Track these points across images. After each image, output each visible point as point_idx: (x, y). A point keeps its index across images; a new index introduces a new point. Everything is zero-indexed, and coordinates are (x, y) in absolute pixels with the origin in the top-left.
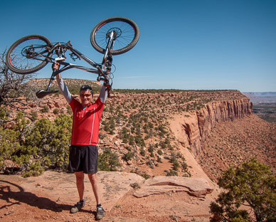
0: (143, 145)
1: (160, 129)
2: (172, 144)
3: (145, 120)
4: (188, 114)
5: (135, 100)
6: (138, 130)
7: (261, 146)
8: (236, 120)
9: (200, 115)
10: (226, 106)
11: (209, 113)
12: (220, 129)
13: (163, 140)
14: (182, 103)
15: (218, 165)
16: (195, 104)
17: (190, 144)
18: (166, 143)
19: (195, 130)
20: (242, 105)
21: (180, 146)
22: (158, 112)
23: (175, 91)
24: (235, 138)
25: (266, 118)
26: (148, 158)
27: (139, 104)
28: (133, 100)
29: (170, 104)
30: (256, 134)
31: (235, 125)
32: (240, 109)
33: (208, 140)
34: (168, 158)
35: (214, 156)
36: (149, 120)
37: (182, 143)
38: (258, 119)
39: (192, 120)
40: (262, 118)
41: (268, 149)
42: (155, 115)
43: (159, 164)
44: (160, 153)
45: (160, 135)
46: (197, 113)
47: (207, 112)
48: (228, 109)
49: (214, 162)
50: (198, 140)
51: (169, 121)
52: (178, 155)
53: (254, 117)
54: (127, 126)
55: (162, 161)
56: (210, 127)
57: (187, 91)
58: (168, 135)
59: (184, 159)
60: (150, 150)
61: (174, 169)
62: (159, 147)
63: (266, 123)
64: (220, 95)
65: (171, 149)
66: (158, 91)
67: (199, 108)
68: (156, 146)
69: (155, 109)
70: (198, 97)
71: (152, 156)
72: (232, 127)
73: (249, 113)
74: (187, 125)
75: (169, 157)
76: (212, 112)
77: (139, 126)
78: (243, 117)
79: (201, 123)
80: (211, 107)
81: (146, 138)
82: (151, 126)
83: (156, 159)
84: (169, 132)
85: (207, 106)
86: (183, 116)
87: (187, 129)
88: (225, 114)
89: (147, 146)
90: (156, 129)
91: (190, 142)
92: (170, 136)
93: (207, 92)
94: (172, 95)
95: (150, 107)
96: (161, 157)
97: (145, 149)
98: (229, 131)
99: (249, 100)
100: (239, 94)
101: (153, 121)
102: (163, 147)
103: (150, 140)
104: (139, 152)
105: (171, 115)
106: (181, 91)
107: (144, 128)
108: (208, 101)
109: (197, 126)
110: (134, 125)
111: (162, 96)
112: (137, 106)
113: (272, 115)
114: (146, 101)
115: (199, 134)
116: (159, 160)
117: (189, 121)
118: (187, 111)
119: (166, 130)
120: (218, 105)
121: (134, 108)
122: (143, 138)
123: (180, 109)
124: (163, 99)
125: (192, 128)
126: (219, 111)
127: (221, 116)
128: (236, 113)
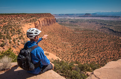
0: (11, 39)
1: (18, 31)
3: (11, 28)
4: (30, 24)
5: (5, 18)
6: (8, 33)
7: (59, 34)
8: (50, 25)
9: (36, 24)
10: (46, 20)
11: (40, 23)
12: (44, 29)
13: (20, 36)
14: (28, 19)
15: (44, 43)
16: (33, 19)
18: (21, 37)
20: (52, 19)
22: (17, 24)
23: (24, 14)
24: (50, 32)
25: (61, 24)
26: (13, 44)
27: (7, 21)
28: (4, 19)
29: (22, 20)
30: (57, 30)
31: (50, 27)
32: (51, 21)
34: (22, 43)
36: (13, 27)
38: (58, 24)
39: (33, 26)
41: (62, 35)
42: (16, 25)
43: (19, 46)
44: (18, 41)
45: (19, 34)
46: (34, 23)
47: (39, 23)
48: (47, 21)
49: (43, 42)
51: (22, 27)
53: (57, 24)
54: (2, 31)
55: (20, 44)
56: (40, 29)
57: (30, 14)
58: (22, 34)
60: (14, 41)
62: (18, 39)
63: (60, 26)
64: (43, 15)
65: (24, 39)
66: (16, 14)
67: (35, 21)
68: (17, 39)
69: (16, 23)
70: (34, 16)
71: (15, 43)
72: (49, 28)
73: (55, 22)
76: (41, 23)
77: (8, 31)
78: (53, 24)
79: (36, 27)
81: (12, 36)
82: (14, 30)
83: (17, 44)
84: (23, 32)
85: (39, 20)
86: (29, 25)
88: (46, 23)
89: (13, 39)
90: (17, 31)
92: (23, 34)
93: (38, 14)
94: (23, 16)
95: (13, 21)
96: (19, 43)
97: (11, 40)
98: (48, 30)
99: (54, 17)
100: (51, 14)
101: (15, 28)
102: (20, 39)
103: (14, 36)
104: (8, 42)
105: (23, 25)
106: (27, 14)
107: (11, 31)
108: (38, 18)
110: (5, 30)
111: (19, 16)
112: (6, 21)
113: (63, 23)
114: (11, 19)
116: (18, 45)
117: (31, 27)
118: (30, 23)
119: (21, 31)
120: (43, 19)
121: (5, 22)
122: (10, 36)
123: (27, 22)
124: (19, 18)
126: (43, 22)
127: (45, 24)
128: (50, 22)
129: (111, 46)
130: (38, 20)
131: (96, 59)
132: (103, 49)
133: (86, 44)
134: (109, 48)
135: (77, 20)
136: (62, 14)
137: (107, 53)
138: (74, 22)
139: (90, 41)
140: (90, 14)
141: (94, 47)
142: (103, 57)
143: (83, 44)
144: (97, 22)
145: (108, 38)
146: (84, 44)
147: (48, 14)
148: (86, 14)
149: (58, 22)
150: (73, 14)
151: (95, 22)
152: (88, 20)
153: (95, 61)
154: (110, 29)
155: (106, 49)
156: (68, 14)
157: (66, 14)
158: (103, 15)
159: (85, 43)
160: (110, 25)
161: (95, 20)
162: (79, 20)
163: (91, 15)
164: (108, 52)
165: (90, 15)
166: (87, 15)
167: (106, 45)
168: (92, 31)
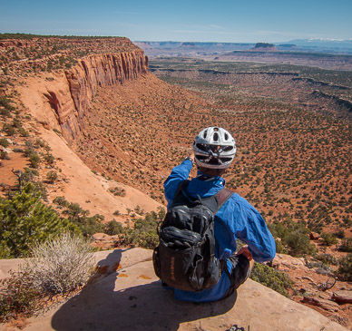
1: (2, 103)
2: (26, 126)
4: (50, 75)
7: (162, 117)
8: (126, 82)
9: (71, 77)
10: (111, 62)
11: (87, 73)
12: (105, 96)
13: (10, 121)
14: (40, 57)
15: (106, 150)
16: (62, 60)
17: (60, 123)
18: (14, 126)
19: (65, 100)
20: (134, 61)
21: (41, 129)
23: (24, 36)
24: (127, 109)
25: (166, 79)
29: (18, 59)
30: (154, 102)
31: (127, 90)
32: (131, 66)
33: (88, 114)
34: (19, 151)
35: (99, 137)
37: (43, 124)
38: (157, 80)
39: (59, 85)
40: (162, 78)
43: (5, 162)
44: (4, 144)
45: (3, 113)
46: (66, 73)
47: (82, 73)
48: (116, 68)
49: (100, 146)
50: (72, 117)
51: (18, 88)
52: (38, 142)
53: (152, 77)
55: (9, 156)
56: (89, 96)
57: (47, 37)
58: (17, 113)
59: (48, 149)
61: (33, 166)
62: (2, 135)
63: (165, 86)
64: (101, 45)
65: (25, 135)
67: (68, 66)
70: (66, 47)
72: (122, 93)
73: (144, 72)
74: (51, 93)
75: (23, 148)
76: (91, 72)
78: (136, 77)
79: (74, 90)
80: (88, 64)
84: (20, 108)
85: (83, 62)
86: (43, 81)
87: (53, 101)
88: (111, 74)
91: (59, 121)
92: (22, 114)
93: (79, 39)
94: (20, 44)
96: (8, 150)
98: (119, 99)
99: (143, 52)
100: (129, 43)
102: (10, 134)
105: (22, 79)
106: (35, 36)
108: (82, 55)
109: (69, 94)
113: (173, 75)
115: (72, 108)
116: (4, 156)
117: (54, 87)
118: (49, 71)
119: (14, 105)
120: (98, 60)
123: (36, 68)
124: (3, 50)
125: (61, 99)
126: (101, 70)
127: (106, 78)
128: (126, 72)
129: (343, 161)
130: (79, 60)
131: (292, 206)
132: (318, 170)
133: (257, 152)
134: (338, 168)
135: (225, 67)
136: (171, 43)
137: (331, 184)
138: (216, 73)
139: (273, 141)
140: (271, 45)
141: (288, 163)
142: (318, 197)
143: (248, 153)
144: (297, 75)
145: (333, 132)
146: (252, 154)
147: (117, 38)
148: (258, 45)
149: (158, 72)
150: (211, 44)
151: (288, 74)
152: (266, 68)
153: (290, 213)
154: (341, 102)
155: (327, 171)
156: (192, 44)
157: (185, 44)
158: (316, 51)
159: (256, 150)
160: (341, 88)
161: (290, 67)
162: (232, 65)
163: (276, 50)
164: (334, 179)
165: (272, 50)
166: (261, 49)
167: (328, 158)
168: (280, 106)
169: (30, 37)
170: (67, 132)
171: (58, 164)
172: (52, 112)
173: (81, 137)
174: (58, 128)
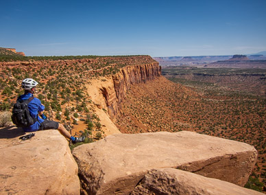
0: (60, 110)
1: (77, 94)
2: (88, 106)
3: (63, 87)
4: (104, 78)
6: (55, 97)
7: (168, 103)
8: (147, 82)
9: (115, 79)
10: (139, 70)
11: (124, 77)
12: (135, 90)
13: (80, 103)
14: (99, 68)
15: (133, 122)
16: (111, 69)
17: (108, 106)
18: (82, 106)
19: (112, 93)
20: (152, 69)
21: (96, 108)
22: (76, 78)
23: (92, 57)
24: (147, 98)
25: (172, 79)
26: (64, 121)
28: (50, 67)
29: (88, 69)
30: (164, 94)
31: (147, 87)
32: (151, 72)
33: (124, 101)
34: (83, 120)
35: (129, 115)
36: (67, 86)
37: (98, 105)
38: (166, 80)
39: (109, 84)
40: (169, 79)
41: (174, 105)
42: (73, 81)
43: (75, 126)
44: (75, 116)
45: (77, 99)
46: (113, 77)
47: (122, 76)
48: (141, 73)
49: (129, 120)
50: (115, 102)
51: (86, 85)
52: (93, 116)
53: (163, 79)
54: (43, 93)
55: (77, 123)
56: (125, 90)
57: (104, 57)
58: (84, 99)
59: (98, 120)
60: (66, 114)
61: (89, 129)
62: (76, 111)
63: (171, 84)
64: (134, 60)
65: (87, 112)
66: (75, 58)
67: (114, 73)
68: (73, 110)
69: (73, 75)
70: (114, 62)
71: (68, 119)
72: (145, 88)
73: (159, 75)
74: (104, 88)
75: (85, 119)
76: (127, 76)
77: (56, 92)
78: (153, 79)
79: (116, 86)
80: (125, 72)
81: (63, 103)
82: (68, 92)
83: (72, 121)
84: (87, 96)
85: (123, 71)
86: (100, 81)
87: (104, 92)
88: (139, 77)
89: (64, 110)
90: (73, 94)
91: (107, 104)
92: (87, 100)
93: (122, 58)
94: (89, 61)
95: (68, 73)
96: (77, 120)
97: (61, 113)
98: (143, 92)
99: (158, 64)
100: (150, 58)
101: (71, 87)
102: (79, 110)
103: (67, 105)
104: (54, 117)
105: (89, 81)
107: (61, 94)
108: (122, 66)
109: (114, 89)
110: (51, 91)
111: (80, 62)
112: (54, 73)
113: (177, 77)
114: (63, 67)
115: (115, 97)
116: (75, 123)
117: (105, 85)
118: (104, 76)
119: (84, 95)
120: (132, 69)
121: (51, 75)
122: (60, 103)
123: (97, 74)
124: (80, 65)
125: (109, 92)
126: (133, 75)
127: (136, 79)
130: (121, 69)
133: (232, 128)
138: (205, 75)
139: (245, 121)
140: (245, 56)
143: (226, 129)
144: (263, 75)
146: (228, 129)
147: (143, 56)
148: (235, 56)
149: (168, 75)
151: (257, 75)
156: (190, 57)
157: (185, 57)
169: (95, 57)
170: (111, 111)
171: (103, 129)
172: (103, 99)
173: (119, 114)
174: (106, 109)
